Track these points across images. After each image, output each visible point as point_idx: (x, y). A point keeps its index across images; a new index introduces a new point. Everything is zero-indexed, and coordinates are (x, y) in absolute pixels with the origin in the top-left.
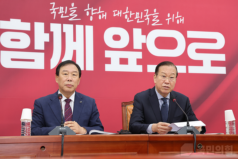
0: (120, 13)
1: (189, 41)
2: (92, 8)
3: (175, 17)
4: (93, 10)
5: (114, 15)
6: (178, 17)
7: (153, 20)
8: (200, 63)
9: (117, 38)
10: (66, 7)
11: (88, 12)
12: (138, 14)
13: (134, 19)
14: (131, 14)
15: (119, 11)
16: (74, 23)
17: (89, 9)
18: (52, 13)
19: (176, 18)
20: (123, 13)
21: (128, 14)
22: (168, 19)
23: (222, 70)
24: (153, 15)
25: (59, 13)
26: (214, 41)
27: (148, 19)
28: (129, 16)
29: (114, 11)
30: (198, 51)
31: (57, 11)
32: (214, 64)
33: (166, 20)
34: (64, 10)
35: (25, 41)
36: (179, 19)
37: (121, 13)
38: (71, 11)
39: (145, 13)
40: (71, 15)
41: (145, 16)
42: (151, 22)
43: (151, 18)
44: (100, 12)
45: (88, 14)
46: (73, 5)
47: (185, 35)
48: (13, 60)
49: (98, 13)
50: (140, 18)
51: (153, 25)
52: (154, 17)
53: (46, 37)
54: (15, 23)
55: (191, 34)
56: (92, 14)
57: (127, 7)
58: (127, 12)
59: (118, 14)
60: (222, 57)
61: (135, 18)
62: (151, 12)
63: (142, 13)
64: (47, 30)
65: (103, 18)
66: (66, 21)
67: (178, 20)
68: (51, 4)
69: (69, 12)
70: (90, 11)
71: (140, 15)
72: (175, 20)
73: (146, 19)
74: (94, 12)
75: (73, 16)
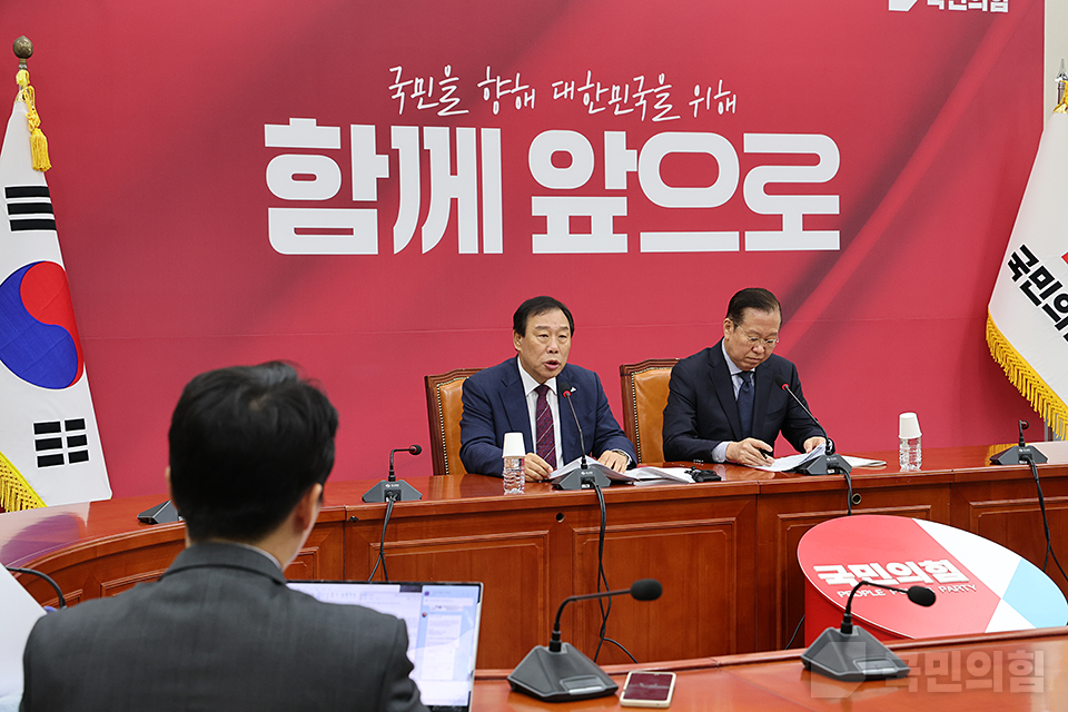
0: (569, 90)
1: (748, 162)
2: (498, 78)
3: (713, 94)
4: (499, 84)
5: (556, 97)
6: (720, 95)
7: (657, 107)
8: (774, 223)
9: (562, 160)
10: (431, 79)
11: (486, 90)
12: (616, 89)
13: (606, 105)
14: (599, 92)
15: (567, 84)
16: (452, 123)
17: (489, 81)
18: (394, 97)
19: (716, 97)
20: (579, 90)
21: (592, 92)
22: (696, 102)
23: (830, 240)
24: (656, 91)
25: (413, 96)
26: (812, 160)
27: (643, 102)
28: (592, 98)
29: (554, 85)
30: (771, 189)
31: (408, 90)
32: (812, 222)
33: (691, 104)
34: (426, 87)
35: (328, 179)
36: (723, 99)
37: (572, 89)
38: (444, 89)
39: (634, 89)
40: (443, 100)
41: (634, 96)
42: (652, 112)
43: (651, 99)
44: (518, 89)
45: (487, 94)
46: (448, 71)
47: (738, 145)
48: (298, 231)
49: (513, 91)
50: (621, 103)
51: (655, 119)
52: (658, 96)
53: (381, 166)
54: (302, 131)
55: (755, 143)
56: (499, 94)
57: (589, 73)
58: (588, 86)
59: (565, 93)
60: (830, 205)
61: (610, 103)
62: (651, 82)
63: (627, 86)
64: (383, 145)
65: (526, 104)
66: (431, 119)
67: (721, 104)
68: (392, 70)
69: (438, 93)
70: (492, 87)
71: (622, 94)
72: (715, 103)
73: (637, 105)
74: (502, 89)
75: (450, 103)
